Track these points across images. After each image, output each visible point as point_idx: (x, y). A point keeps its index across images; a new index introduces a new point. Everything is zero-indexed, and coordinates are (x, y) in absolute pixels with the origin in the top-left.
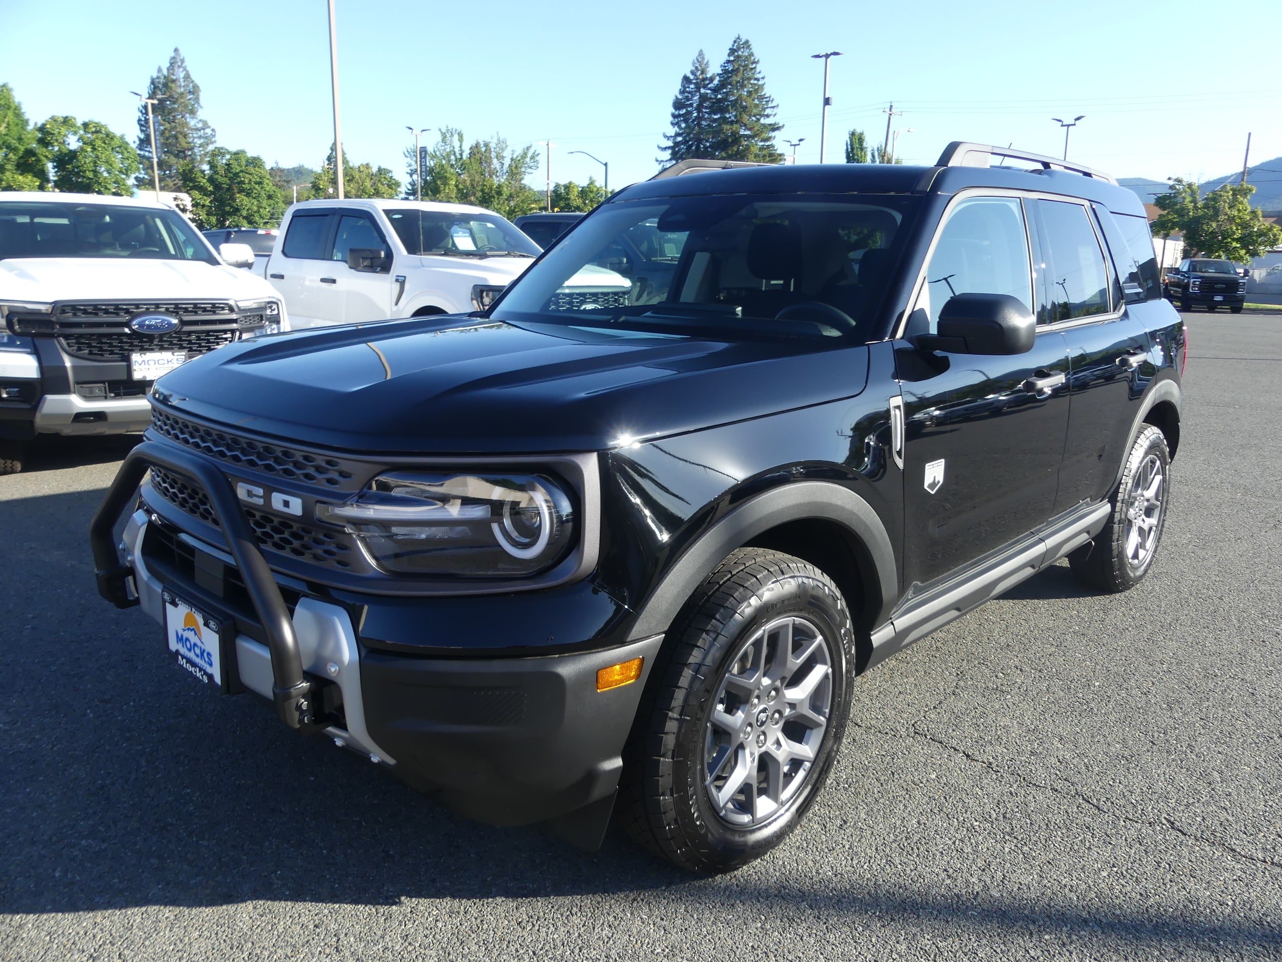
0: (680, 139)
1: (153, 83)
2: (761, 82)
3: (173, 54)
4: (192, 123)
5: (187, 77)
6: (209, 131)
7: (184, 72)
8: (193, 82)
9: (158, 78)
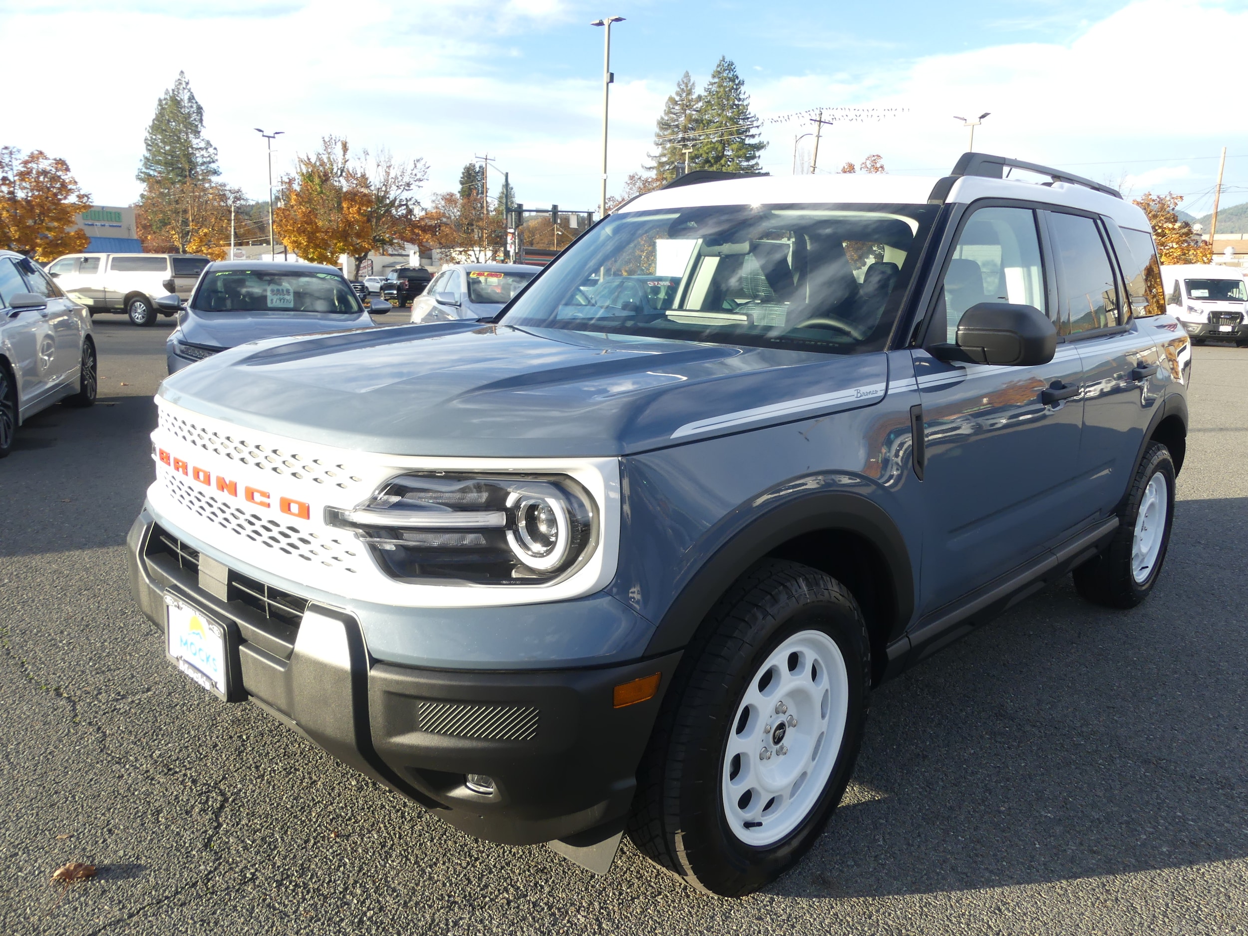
0: (664, 159)
1: (160, 104)
2: (745, 103)
3: (179, 77)
4: (195, 142)
5: (191, 98)
6: (211, 150)
7: (189, 93)
8: (196, 102)
9: (165, 99)
